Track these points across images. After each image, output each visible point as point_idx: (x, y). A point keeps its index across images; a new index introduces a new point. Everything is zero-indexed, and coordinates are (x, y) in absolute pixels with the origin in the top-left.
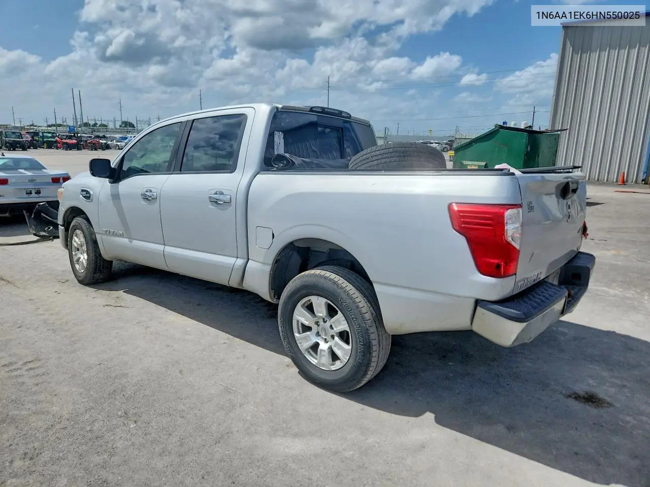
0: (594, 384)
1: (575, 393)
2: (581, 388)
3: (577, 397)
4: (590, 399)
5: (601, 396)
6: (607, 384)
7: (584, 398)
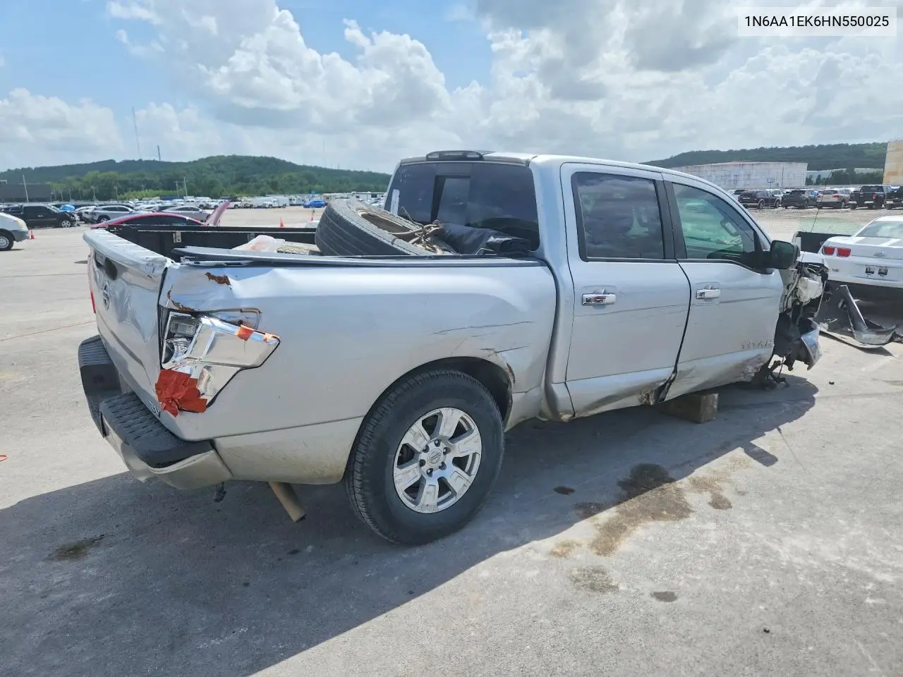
0: (85, 571)
1: (98, 545)
2: (95, 556)
3: (93, 542)
4: (74, 552)
5: (66, 563)
6: (68, 583)
7: (84, 547)
